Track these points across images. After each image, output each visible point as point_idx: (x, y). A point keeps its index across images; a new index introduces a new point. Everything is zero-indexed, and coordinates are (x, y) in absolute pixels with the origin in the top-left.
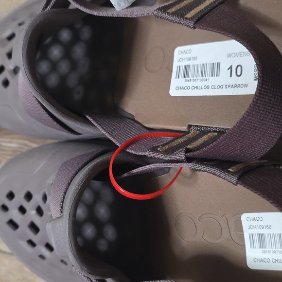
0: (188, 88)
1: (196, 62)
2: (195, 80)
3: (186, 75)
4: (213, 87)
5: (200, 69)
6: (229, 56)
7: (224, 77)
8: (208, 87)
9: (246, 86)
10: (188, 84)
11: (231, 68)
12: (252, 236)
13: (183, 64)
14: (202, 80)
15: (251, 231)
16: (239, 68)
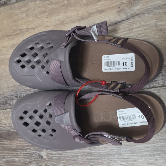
0: (109, 69)
1: (111, 61)
2: (111, 67)
3: (107, 65)
4: (118, 69)
5: (112, 63)
6: (122, 59)
7: (121, 66)
8: (116, 69)
9: (129, 68)
10: (109, 68)
11: (123, 63)
12: (120, 117)
13: (106, 61)
14: (113, 67)
15: (120, 116)
16: (126, 63)
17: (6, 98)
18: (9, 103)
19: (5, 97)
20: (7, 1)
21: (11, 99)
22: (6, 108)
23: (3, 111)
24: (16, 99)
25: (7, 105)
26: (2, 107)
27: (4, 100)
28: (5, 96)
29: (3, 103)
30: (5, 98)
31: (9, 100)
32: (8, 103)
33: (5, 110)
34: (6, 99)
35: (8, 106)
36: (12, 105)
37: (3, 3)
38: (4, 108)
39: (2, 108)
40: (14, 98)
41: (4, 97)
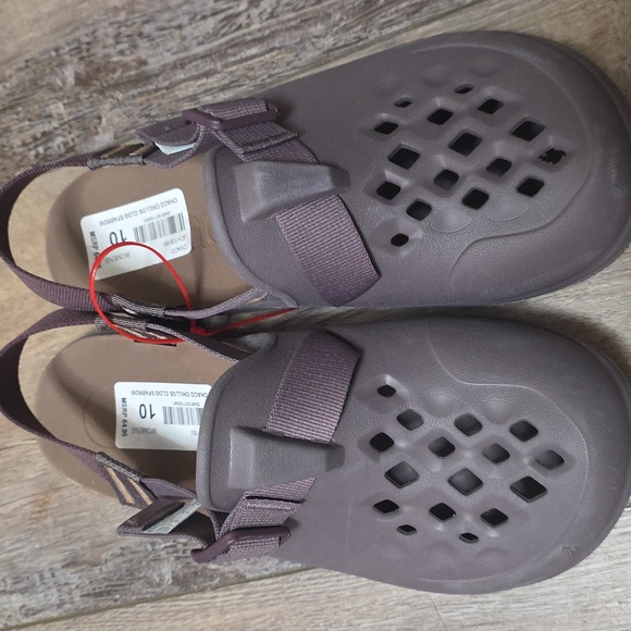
17: (130, 557)
18: (145, 577)
19: (125, 552)
20: (77, 140)
21: (151, 557)
22: (134, 598)
23: (122, 610)
24: (172, 559)
25: (138, 586)
26: (117, 596)
27: (124, 565)
28: (122, 548)
29: (118, 579)
30: (122, 554)
31: (144, 563)
32: (141, 575)
33: (132, 604)
34: (131, 561)
35: (144, 591)
36: (159, 585)
37: (63, 150)
38: (125, 601)
39: (116, 600)
40: (163, 553)
41: (119, 552)
